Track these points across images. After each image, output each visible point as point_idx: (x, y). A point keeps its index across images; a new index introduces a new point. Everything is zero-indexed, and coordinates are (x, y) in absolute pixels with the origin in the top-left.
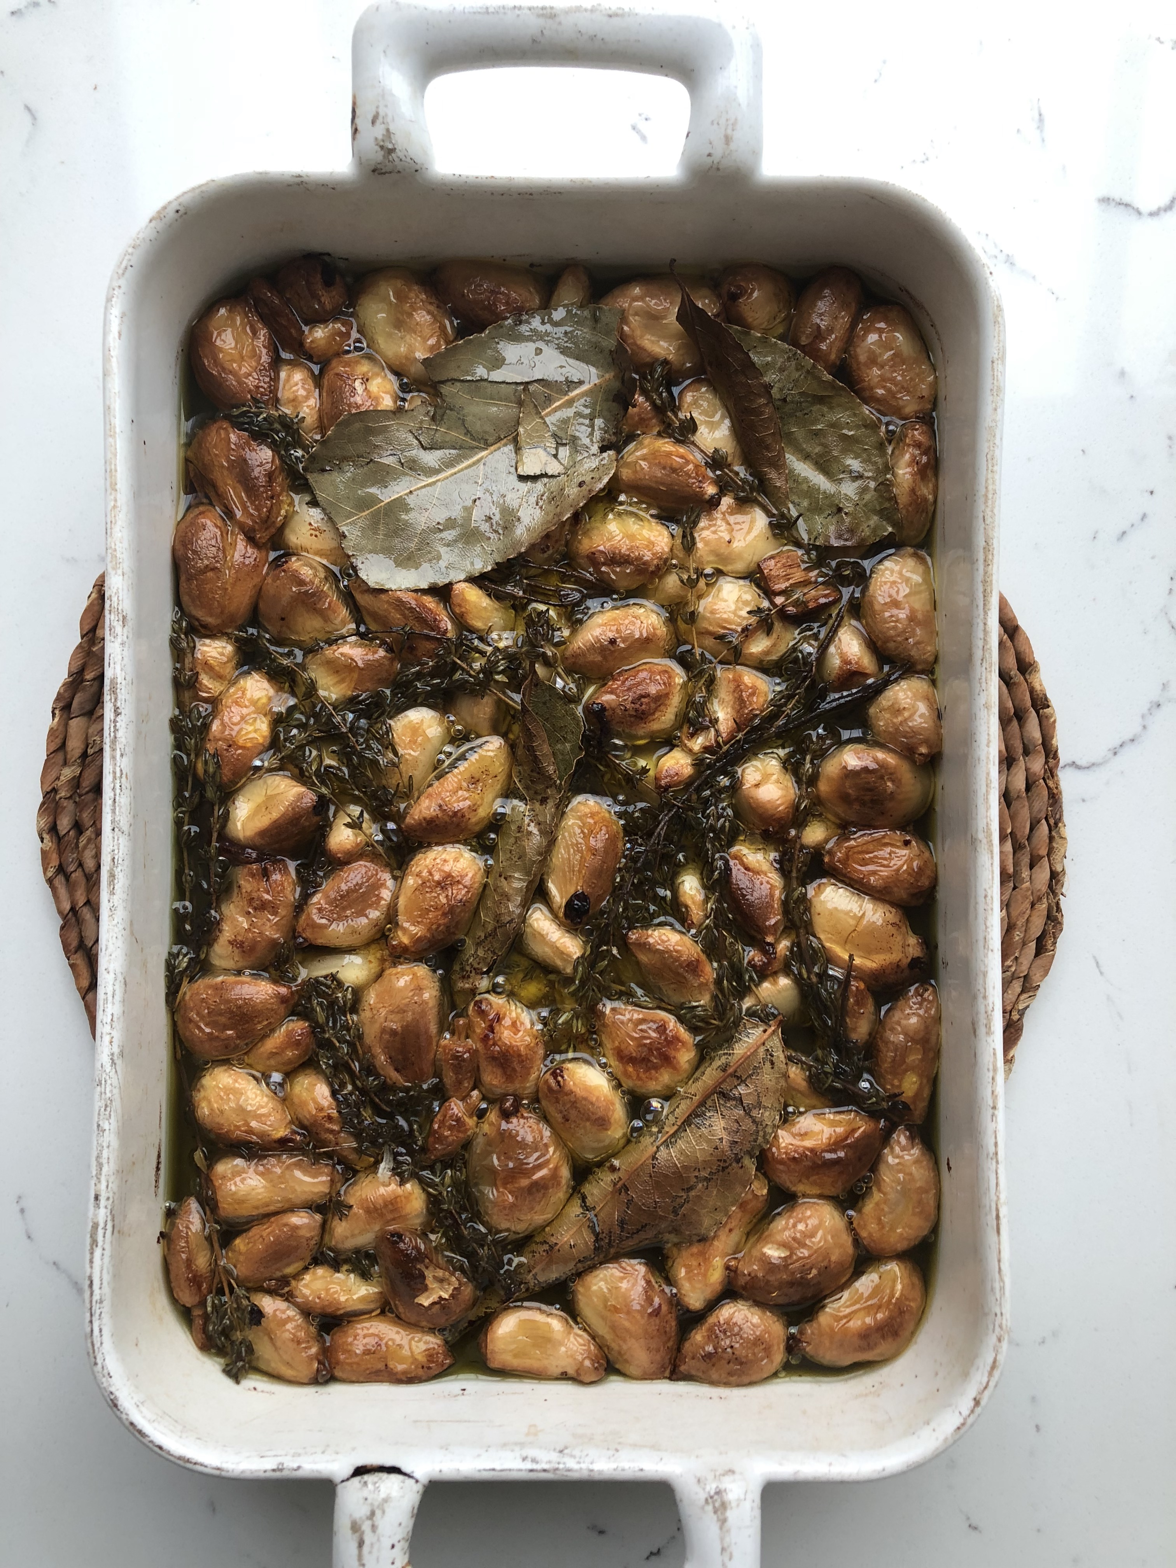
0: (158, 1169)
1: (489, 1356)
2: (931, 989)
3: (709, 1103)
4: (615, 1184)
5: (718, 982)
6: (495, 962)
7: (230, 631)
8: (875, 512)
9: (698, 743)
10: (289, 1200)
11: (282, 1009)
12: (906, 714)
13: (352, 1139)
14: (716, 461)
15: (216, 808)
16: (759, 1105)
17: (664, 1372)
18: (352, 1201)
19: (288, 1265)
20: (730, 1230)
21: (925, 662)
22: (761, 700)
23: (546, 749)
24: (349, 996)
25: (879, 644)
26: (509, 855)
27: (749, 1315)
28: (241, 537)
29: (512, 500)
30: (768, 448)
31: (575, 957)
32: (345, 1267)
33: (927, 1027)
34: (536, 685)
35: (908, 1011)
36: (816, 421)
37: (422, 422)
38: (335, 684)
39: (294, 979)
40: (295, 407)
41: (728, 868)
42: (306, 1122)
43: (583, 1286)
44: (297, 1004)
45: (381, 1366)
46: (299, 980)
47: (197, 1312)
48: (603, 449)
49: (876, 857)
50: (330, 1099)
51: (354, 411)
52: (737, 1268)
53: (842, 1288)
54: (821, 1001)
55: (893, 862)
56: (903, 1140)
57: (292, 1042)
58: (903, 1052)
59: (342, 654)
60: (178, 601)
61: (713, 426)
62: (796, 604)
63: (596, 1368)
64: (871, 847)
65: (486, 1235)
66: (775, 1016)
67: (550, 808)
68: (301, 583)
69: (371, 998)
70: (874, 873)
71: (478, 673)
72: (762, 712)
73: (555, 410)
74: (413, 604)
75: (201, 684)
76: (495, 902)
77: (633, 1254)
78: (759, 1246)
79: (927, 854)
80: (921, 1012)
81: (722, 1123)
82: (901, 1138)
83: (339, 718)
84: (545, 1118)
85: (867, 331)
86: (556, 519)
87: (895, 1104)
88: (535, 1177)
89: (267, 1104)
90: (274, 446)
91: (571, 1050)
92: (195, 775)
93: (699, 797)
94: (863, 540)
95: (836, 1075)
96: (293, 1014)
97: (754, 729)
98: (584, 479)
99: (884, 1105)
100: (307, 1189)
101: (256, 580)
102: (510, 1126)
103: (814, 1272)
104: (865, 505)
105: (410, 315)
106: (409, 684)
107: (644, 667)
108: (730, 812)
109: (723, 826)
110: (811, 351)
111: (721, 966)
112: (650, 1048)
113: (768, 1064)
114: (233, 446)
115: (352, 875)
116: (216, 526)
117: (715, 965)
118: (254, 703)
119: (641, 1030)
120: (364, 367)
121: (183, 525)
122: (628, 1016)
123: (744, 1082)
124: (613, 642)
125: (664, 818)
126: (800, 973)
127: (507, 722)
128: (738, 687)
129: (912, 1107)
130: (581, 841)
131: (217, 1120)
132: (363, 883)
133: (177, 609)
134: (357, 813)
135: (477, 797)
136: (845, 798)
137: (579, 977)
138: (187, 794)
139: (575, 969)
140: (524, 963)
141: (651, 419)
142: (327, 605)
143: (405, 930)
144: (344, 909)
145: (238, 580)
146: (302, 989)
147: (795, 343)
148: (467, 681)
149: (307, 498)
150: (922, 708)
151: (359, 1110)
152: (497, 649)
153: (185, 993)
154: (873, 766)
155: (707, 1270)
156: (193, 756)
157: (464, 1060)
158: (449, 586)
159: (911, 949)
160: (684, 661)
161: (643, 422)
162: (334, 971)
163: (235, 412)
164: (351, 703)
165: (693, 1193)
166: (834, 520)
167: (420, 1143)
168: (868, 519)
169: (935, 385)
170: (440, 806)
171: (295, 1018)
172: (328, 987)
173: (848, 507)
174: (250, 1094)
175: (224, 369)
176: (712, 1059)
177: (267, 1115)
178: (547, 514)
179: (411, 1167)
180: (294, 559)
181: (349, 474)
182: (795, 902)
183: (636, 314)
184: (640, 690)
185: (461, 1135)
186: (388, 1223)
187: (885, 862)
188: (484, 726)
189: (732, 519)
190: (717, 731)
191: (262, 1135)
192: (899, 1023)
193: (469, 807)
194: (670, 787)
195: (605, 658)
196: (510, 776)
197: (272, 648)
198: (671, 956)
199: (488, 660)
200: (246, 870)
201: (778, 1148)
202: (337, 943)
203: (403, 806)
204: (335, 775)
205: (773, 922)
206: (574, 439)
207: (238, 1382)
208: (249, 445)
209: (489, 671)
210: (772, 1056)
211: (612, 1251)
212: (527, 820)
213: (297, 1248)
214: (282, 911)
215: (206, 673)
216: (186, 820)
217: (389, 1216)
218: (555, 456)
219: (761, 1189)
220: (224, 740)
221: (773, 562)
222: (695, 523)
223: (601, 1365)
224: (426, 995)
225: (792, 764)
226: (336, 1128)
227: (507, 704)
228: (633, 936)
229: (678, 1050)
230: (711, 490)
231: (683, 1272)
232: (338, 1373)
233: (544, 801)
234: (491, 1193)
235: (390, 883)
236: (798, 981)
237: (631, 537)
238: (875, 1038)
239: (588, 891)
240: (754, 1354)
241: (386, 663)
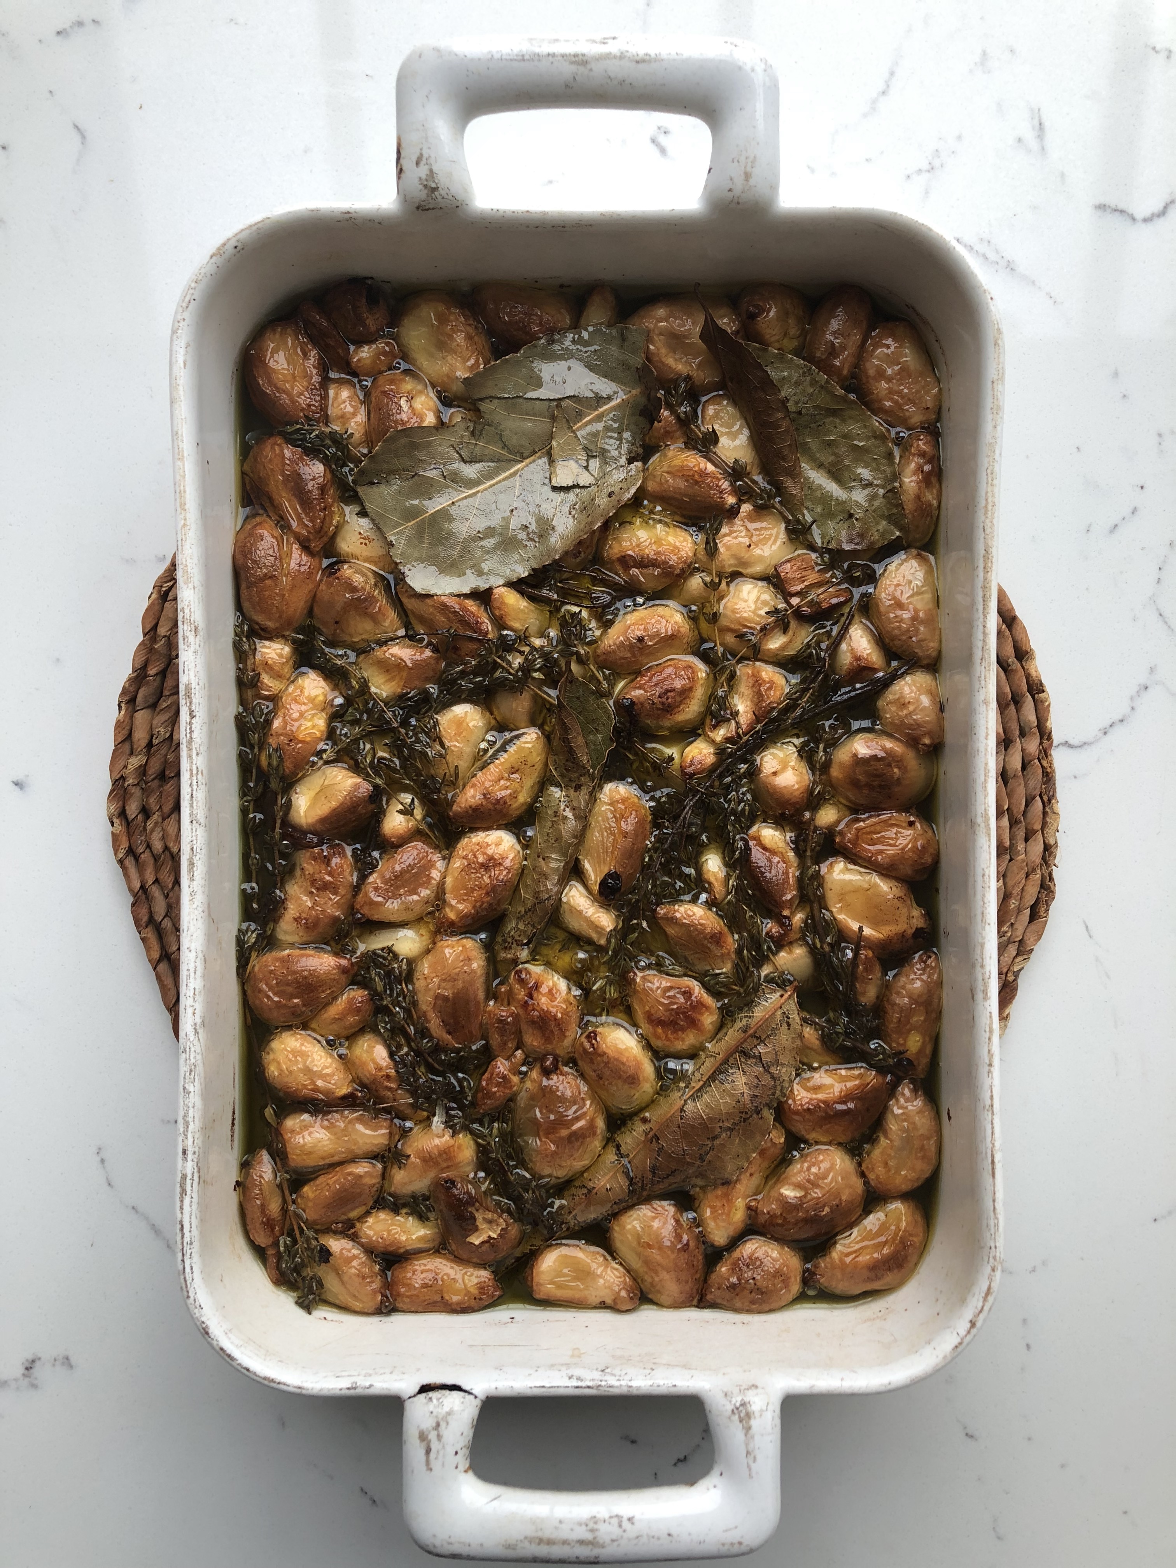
0: (233, 1124)
1: (535, 1288)
2: (934, 956)
3: (731, 1060)
4: (647, 1134)
5: (739, 952)
6: (534, 934)
7: (287, 633)
8: (883, 517)
9: (720, 734)
10: (352, 1151)
11: (344, 979)
12: (911, 708)
13: (408, 1095)
14: (736, 472)
15: (279, 798)
16: (777, 1062)
17: (692, 1301)
18: (409, 1151)
19: (352, 1209)
20: (751, 1175)
21: (929, 657)
22: (778, 693)
23: (580, 740)
24: (404, 967)
25: (887, 641)
26: (546, 838)
27: (769, 1251)
28: (295, 546)
29: (547, 509)
30: (784, 459)
31: (608, 930)
32: (404, 1211)
33: (929, 991)
34: (571, 682)
35: (912, 976)
36: (829, 433)
37: (462, 436)
38: (384, 683)
39: (354, 952)
40: (344, 424)
41: (747, 849)
42: (365, 1080)
43: (619, 1225)
44: (356, 975)
45: (437, 1298)
46: (358, 954)
47: (271, 1252)
48: (630, 461)
49: (883, 837)
50: (388, 1059)
51: (399, 428)
52: (757, 1208)
53: (851, 1226)
54: (833, 968)
55: (899, 842)
56: (907, 1092)
57: (352, 1010)
58: (907, 1013)
59: (392, 655)
60: (239, 607)
61: (733, 436)
62: (811, 604)
63: (631, 1298)
64: (878, 828)
65: (531, 1181)
66: (791, 982)
67: (583, 795)
68: (354, 589)
69: (425, 968)
70: (881, 852)
71: (517, 671)
72: (779, 704)
73: (586, 424)
74: (457, 607)
75: (262, 683)
76: (534, 880)
77: (663, 1197)
78: (776, 1188)
79: (930, 833)
80: (924, 977)
81: (744, 1079)
82: (906, 1090)
83: (390, 714)
84: (582, 1076)
85: (877, 346)
86: (588, 528)
87: (900, 1061)
88: (574, 1128)
89: (331, 1064)
90: (326, 461)
91: (604, 1014)
92: (259, 767)
93: (721, 784)
94: (872, 543)
95: (847, 1035)
96: (353, 983)
97: (772, 721)
98: (613, 489)
99: (891, 1061)
100: (368, 1141)
101: (311, 586)
102: (551, 1083)
103: (827, 1209)
104: (874, 511)
105: (451, 337)
106: (454, 682)
107: (669, 663)
108: (749, 796)
109: (743, 809)
110: (824, 366)
111: (741, 938)
112: (677, 1012)
113: (785, 1026)
114: (288, 462)
115: (405, 857)
116: (273, 537)
117: (736, 936)
118: (312, 700)
119: (669, 997)
120: (409, 385)
121: (242, 536)
122: (657, 984)
123: (763, 1041)
124: (641, 640)
125: (689, 803)
126: (814, 944)
127: (543, 715)
128: (757, 682)
129: (915, 1063)
130: (614, 825)
131: (286, 1080)
132: (415, 864)
133: (238, 613)
134: (409, 801)
135: (517, 785)
136: (855, 783)
137: (612, 948)
138: (252, 785)
139: (609, 941)
140: (561, 935)
141: (675, 431)
142: (377, 609)
143: (452, 906)
144: (398, 888)
145: (294, 587)
146: (361, 961)
147: (810, 359)
148: (507, 679)
149: (357, 509)
150: (925, 701)
151: (414, 1069)
152: (533, 648)
153: (254, 966)
154: (882, 754)
155: (730, 1211)
156: (256, 750)
157: (508, 1023)
158: (489, 591)
159: (915, 921)
160: (705, 657)
161: (668, 434)
162: (390, 944)
163: (290, 429)
164: (401, 698)
165: (717, 1142)
166: (846, 525)
167: (469, 1098)
168: (877, 524)
169: (939, 397)
170: (484, 795)
171: (355, 987)
172: (385, 958)
173: (859, 513)
174: (316, 1057)
175: (278, 389)
176: (734, 1021)
177: (332, 1075)
178: (579, 523)
179: (462, 1120)
180: (345, 567)
181: (395, 487)
182: (809, 880)
183: (661, 334)
184: (666, 685)
185: (507, 1091)
186: (442, 1170)
187: (891, 842)
188: (523, 718)
189: (752, 526)
190: (737, 723)
191: (327, 1092)
192: (903, 987)
193: (510, 794)
194: (694, 774)
195: (634, 655)
196: (546, 765)
197: (327, 650)
198: (696, 929)
199: (526, 659)
200: (308, 854)
201: (794, 1101)
202: (393, 918)
203: (450, 796)
204: (388, 766)
205: (789, 897)
206: (604, 452)
207: (310, 1313)
208: (302, 460)
209: (527, 669)
210: (788, 1018)
211: (645, 1193)
212: (562, 806)
213: (360, 1194)
214: (342, 891)
215: (267, 673)
216: (251, 807)
217: (445, 1165)
218: (586, 468)
219: (779, 1138)
220: (286, 735)
221: (789, 565)
222: (718, 530)
223: (635, 1295)
224: (475, 965)
225: (807, 752)
226: (393, 1086)
227: (544, 699)
228: (661, 911)
229: (702, 1014)
230: (731, 500)
231: (708, 1213)
232: (399, 1305)
233: (578, 788)
234: (534, 1142)
235: (440, 864)
236: (812, 950)
237: (658, 542)
238: (882, 1001)
239: (620, 870)
240: (774, 1285)
241: (432, 662)
